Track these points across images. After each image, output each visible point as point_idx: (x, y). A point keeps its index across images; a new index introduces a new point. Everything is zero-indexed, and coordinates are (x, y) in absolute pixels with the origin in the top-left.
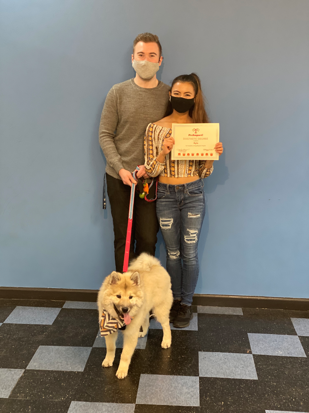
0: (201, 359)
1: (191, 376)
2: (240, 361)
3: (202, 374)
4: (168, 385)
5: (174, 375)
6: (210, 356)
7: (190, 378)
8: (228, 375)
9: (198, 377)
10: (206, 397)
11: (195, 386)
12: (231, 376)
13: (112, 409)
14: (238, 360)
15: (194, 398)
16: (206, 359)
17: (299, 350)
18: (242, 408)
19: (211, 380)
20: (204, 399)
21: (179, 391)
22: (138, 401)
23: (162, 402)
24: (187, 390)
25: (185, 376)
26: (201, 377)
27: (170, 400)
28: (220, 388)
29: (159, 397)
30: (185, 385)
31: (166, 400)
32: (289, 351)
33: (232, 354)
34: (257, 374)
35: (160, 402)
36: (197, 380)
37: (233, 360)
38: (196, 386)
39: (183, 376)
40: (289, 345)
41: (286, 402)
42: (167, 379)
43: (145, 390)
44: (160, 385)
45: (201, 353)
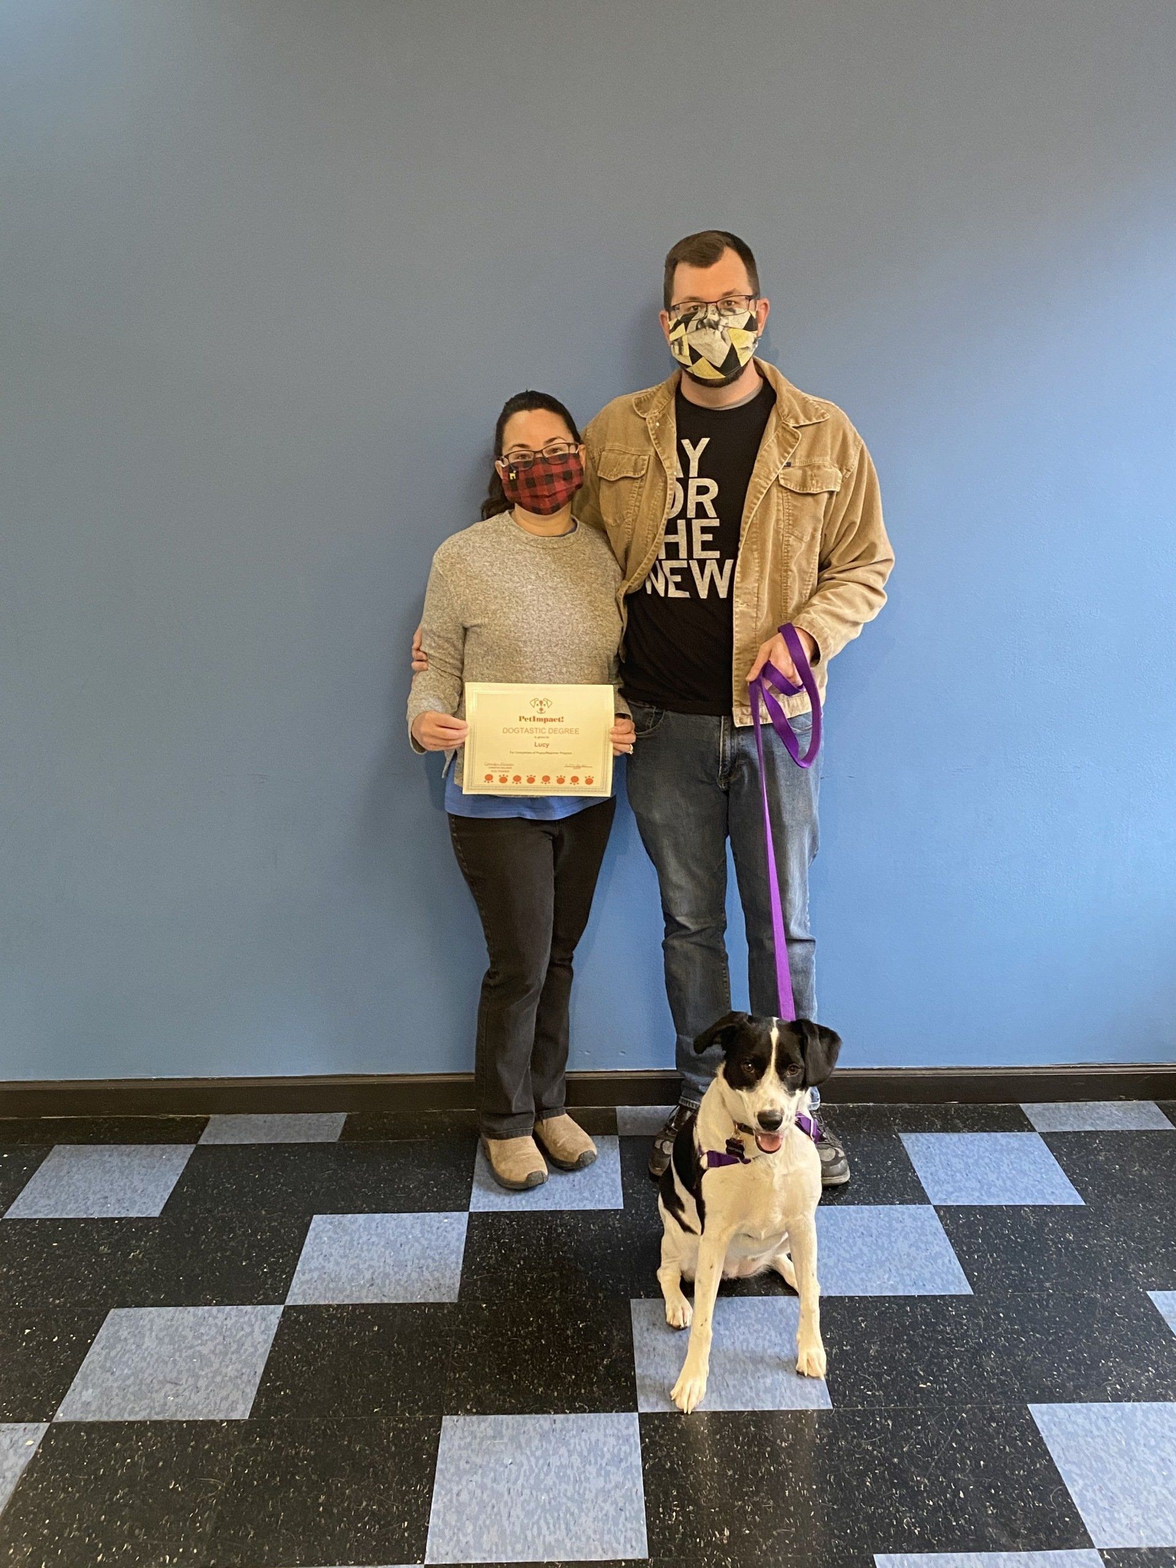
0: (641, 1335)
1: (611, 1411)
2: (766, 1329)
3: (647, 1400)
4: (537, 1459)
5: (556, 1413)
7: (607, 1424)
8: (731, 1399)
9: (636, 1415)
10: (668, 1509)
11: (627, 1460)
12: (742, 1402)
14: (758, 1327)
15: (627, 1519)
16: (656, 1332)
19: (680, 1427)
20: (659, 1520)
21: (574, 1488)
22: (435, 1547)
23: (519, 1547)
24: (601, 1483)
26: (646, 1414)
27: (544, 1536)
29: (506, 1524)
30: (592, 1456)
31: (529, 1534)
32: (914, 1270)
35: (509, 1548)
36: (631, 1431)
40: (911, 1246)
42: (532, 1433)
43: (458, 1495)
44: (510, 1461)
45: (640, 1303)
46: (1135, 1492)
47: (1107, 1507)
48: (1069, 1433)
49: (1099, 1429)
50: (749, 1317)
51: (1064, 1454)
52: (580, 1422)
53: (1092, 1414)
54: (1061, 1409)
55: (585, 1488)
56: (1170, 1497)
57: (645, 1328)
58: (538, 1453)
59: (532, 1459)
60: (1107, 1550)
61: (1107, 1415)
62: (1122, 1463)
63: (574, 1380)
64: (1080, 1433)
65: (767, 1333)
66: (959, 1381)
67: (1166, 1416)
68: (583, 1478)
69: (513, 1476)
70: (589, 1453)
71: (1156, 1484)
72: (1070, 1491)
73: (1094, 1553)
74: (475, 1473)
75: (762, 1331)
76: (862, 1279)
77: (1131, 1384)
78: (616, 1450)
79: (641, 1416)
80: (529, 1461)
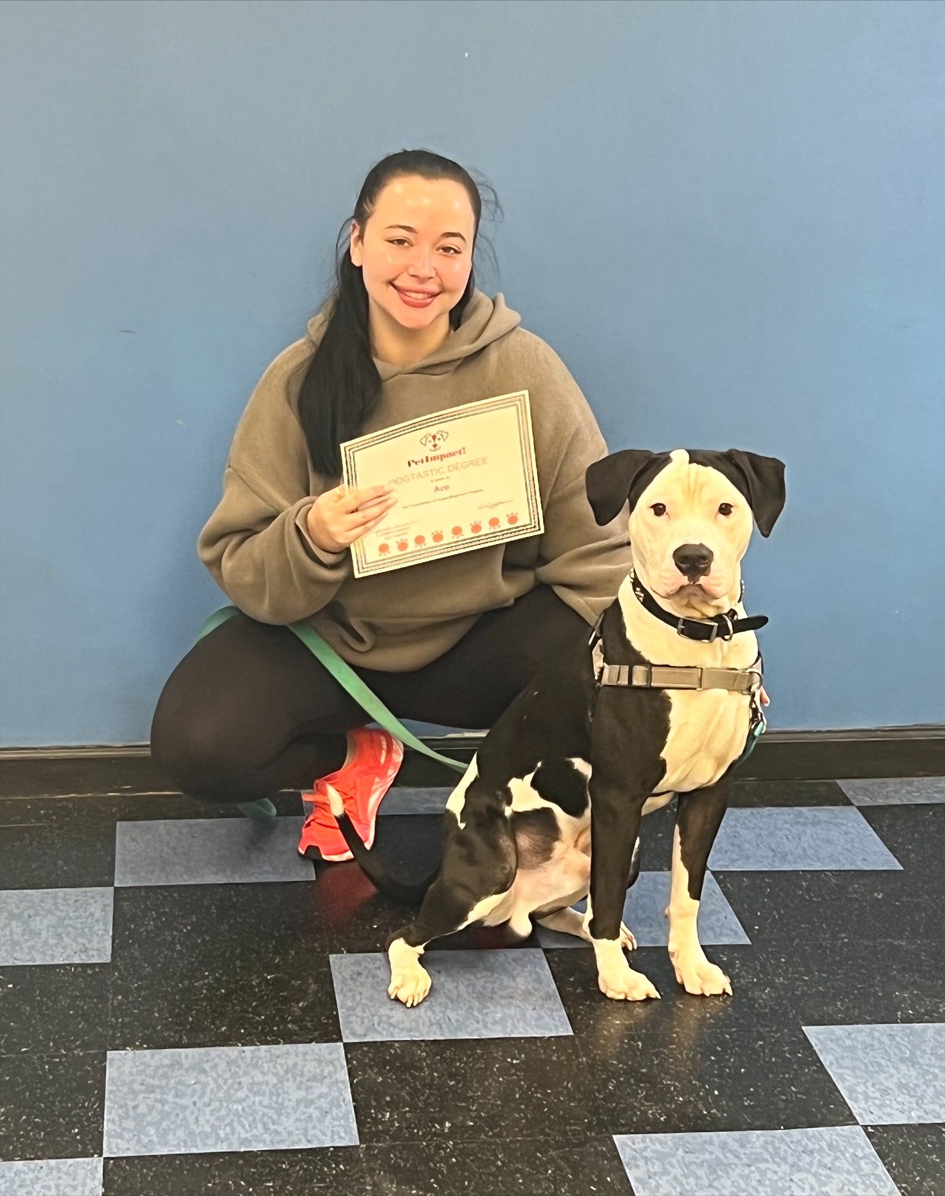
0: (343, 982)
1: (310, 1042)
2: (497, 975)
3: (353, 1033)
4: (225, 1080)
5: (244, 1045)
7: (306, 1051)
8: (457, 1030)
9: (340, 1044)
10: (380, 1109)
11: (331, 1078)
12: (467, 1032)
13: (12, 1181)
14: (489, 973)
15: (333, 1119)
16: (361, 980)
17: (718, 920)
18: (523, 1136)
19: (392, 1051)
20: (372, 1118)
21: (271, 1098)
22: (113, 1145)
23: (209, 1142)
24: (302, 1093)
25: (288, 1046)
26: (353, 1043)
27: (239, 1134)
28: (431, 1074)
29: (194, 1127)
30: (290, 1075)
31: (222, 1133)
33: (462, 952)
34: (568, 1014)
35: (199, 1143)
36: (334, 1056)
37: (468, 976)
38: (334, 1077)
39: (281, 1046)
41: (687, 1103)
42: (217, 1060)
43: (135, 1108)
44: (193, 1082)
45: (341, 958)
47: (878, 1097)
48: (847, 1047)
49: (881, 1043)
50: (477, 966)
51: (838, 1063)
52: (273, 1051)
53: (875, 1033)
54: (839, 1030)
55: (283, 1099)
57: (347, 976)
58: (228, 1075)
59: (220, 1080)
60: (871, 1126)
61: (894, 1033)
63: (263, 1020)
64: (859, 1046)
65: (499, 978)
66: (725, 1010)
68: (280, 1091)
69: (199, 1093)
70: (286, 1072)
72: (839, 1087)
73: (858, 1128)
74: (153, 1092)
75: (492, 976)
77: (926, 1010)
78: (318, 1071)
79: (345, 1045)
80: (216, 1081)
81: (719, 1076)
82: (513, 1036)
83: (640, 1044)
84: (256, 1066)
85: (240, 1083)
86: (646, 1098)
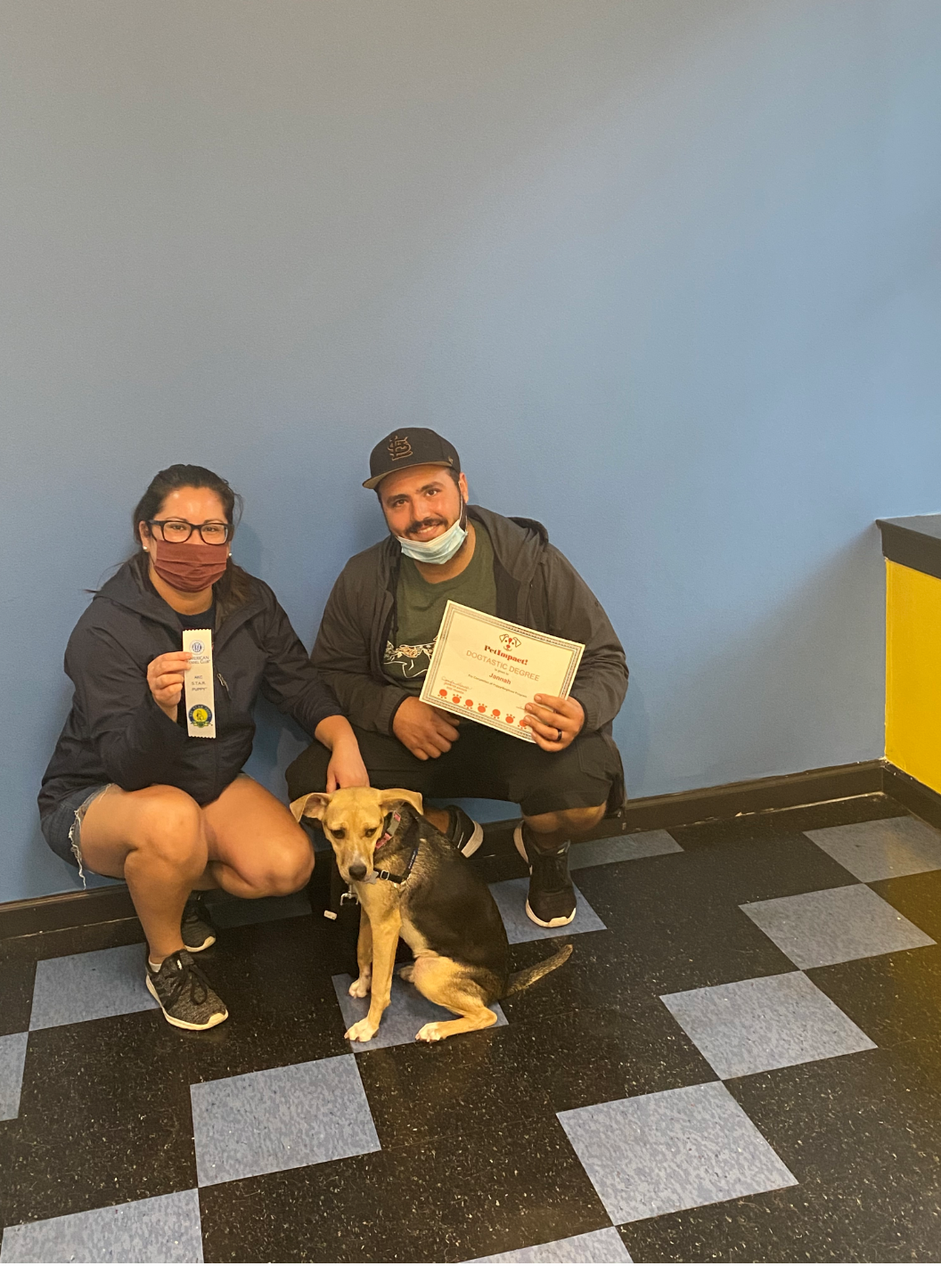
0: (201, 1115)
1: (172, 1192)
2: (319, 1090)
3: (206, 1176)
5: (117, 1203)
6: (229, 1095)
7: (168, 1203)
8: (289, 1158)
9: (196, 1190)
11: (187, 1233)
12: (298, 1159)
14: (313, 1088)
16: (214, 1111)
19: (238, 1193)
25: (153, 1198)
26: (206, 1188)
28: (269, 1216)
30: (155, 1237)
33: (292, 1067)
34: (376, 1126)
36: (191, 1207)
37: (298, 1093)
38: (190, 1232)
39: (147, 1200)
41: (475, 1219)
42: (94, 1225)
45: (199, 1087)
46: (647, 1171)
47: (624, 1189)
48: (592, 1131)
49: (617, 1122)
50: (304, 1081)
51: (588, 1151)
52: (141, 1207)
53: (611, 1110)
54: (584, 1112)
56: (677, 1169)
57: (204, 1109)
58: (102, 1244)
59: (95, 1251)
60: (622, 1225)
61: (625, 1109)
62: (638, 1148)
63: (135, 1170)
64: (601, 1129)
65: (321, 1093)
66: (495, 1103)
67: (676, 1101)
70: (151, 1233)
71: (666, 1160)
72: (592, 1181)
73: (613, 1230)
75: (316, 1091)
76: (408, 1029)
77: (645, 1079)
78: (177, 1226)
79: (200, 1189)
80: (91, 1252)
81: (498, 1182)
82: (334, 1159)
83: (434, 1152)
84: (126, 1228)
85: (111, 1253)
86: (444, 1219)
